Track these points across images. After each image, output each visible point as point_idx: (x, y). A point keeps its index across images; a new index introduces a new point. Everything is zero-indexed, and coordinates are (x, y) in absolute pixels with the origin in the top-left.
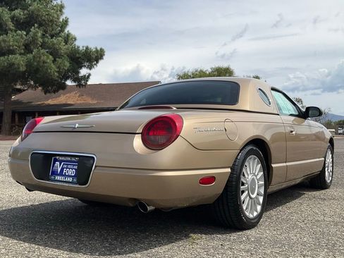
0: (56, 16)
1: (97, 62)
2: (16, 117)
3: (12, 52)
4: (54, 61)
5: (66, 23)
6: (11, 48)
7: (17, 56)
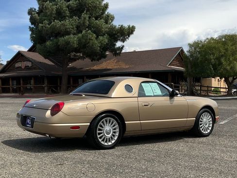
0: (98, 3)
1: (129, 36)
2: (71, 80)
3: (68, 33)
4: (97, 38)
5: (106, 6)
6: (68, 30)
7: (72, 36)
